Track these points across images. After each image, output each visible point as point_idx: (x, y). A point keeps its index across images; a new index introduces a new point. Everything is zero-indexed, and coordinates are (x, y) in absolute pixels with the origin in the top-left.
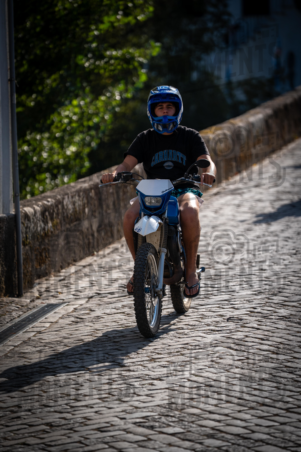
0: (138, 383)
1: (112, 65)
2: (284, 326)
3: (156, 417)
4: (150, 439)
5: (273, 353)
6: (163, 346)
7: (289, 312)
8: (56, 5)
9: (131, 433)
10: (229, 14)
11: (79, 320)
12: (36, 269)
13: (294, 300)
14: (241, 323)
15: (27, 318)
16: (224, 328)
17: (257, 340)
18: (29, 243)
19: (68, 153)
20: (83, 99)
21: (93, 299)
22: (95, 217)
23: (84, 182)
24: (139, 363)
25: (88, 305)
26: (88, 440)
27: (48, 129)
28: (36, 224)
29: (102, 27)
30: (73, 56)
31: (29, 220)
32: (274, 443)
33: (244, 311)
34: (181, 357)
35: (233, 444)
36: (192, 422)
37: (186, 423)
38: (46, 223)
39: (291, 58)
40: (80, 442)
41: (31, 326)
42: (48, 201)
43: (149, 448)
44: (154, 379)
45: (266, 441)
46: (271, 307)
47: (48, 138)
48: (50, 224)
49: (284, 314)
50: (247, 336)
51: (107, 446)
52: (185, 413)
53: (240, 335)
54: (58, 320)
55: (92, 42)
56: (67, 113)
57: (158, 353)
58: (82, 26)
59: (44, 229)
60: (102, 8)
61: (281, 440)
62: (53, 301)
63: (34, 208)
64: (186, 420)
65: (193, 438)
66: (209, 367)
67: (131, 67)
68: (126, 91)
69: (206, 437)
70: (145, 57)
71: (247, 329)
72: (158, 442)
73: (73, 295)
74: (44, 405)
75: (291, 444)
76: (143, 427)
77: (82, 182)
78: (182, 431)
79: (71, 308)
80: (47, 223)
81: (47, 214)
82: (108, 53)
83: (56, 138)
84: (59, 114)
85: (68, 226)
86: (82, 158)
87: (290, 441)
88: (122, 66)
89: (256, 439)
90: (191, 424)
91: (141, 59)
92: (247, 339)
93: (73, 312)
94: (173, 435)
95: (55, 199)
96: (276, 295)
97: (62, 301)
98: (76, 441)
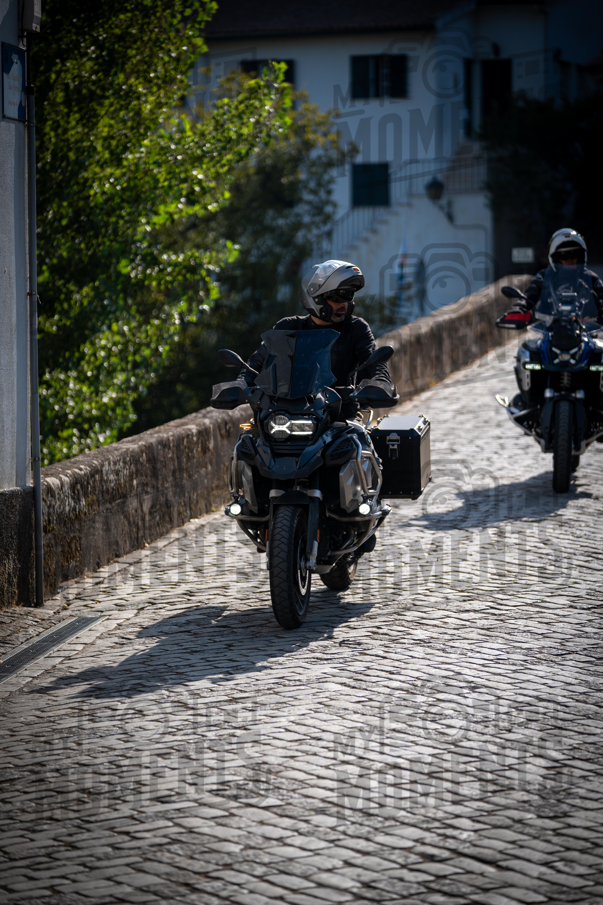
0: (214, 733)
1: (169, 274)
2: (422, 655)
3: (241, 782)
4: (232, 815)
5: (408, 691)
6: (249, 680)
7: (428, 634)
8: (91, 187)
9: (205, 805)
10: (335, 205)
11: (125, 641)
12: (63, 566)
13: (434, 616)
14: (359, 648)
15: (50, 636)
16: (336, 656)
17: (383, 674)
18: (53, 529)
19: (105, 400)
20: (128, 324)
21: (145, 611)
22: (147, 493)
23: (132, 441)
24: (214, 705)
25: (137, 620)
26: (144, 815)
27: (77, 366)
28: (62, 502)
29: (155, 219)
30: (114, 261)
31: (53, 496)
32: (412, 821)
33: (363, 632)
34: (275, 696)
35: (353, 823)
36: (294, 791)
37: (285, 792)
38: (77, 500)
39: (421, 267)
40: (132, 817)
41: (56, 649)
42: (81, 469)
43: (232, 827)
44: (236, 728)
45: (400, 820)
46: (403, 626)
47: (75, 379)
48: (83, 502)
49: (421, 637)
50: (368, 668)
51: (171, 824)
52: (282, 777)
53: (359, 666)
54: (94, 641)
55: (141, 241)
56: (103, 342)
57: (241, 691)
58: (127, 218)
59: (74, 509)
60: (158, 192)
61: (423, 818)
62: (87, 613)
63: (60, 479)
64: (284, 787)
65: (295, 814)
66: (316, 712)
67: (197, 277)
68: (190, 311)
69: (313, 813)
70: (217, 263)
71: (368, 658)
72: (244, 819)
73: (116, 605)
74: (78, 763)
75: (437, 824)
76: (223, 796)
77: (129, 442)
78: (279, 803)
79: (113, 624)
80: (79, 500)
81: (79, 486)
82: (165, 257)
83: (88, 378)
84: (93, 344)
85: (108, 505)
86: (125, 408)
87: (435, 819)
88: (184, 276)
89: (386, 816)
90: (291, 794)
91: (211, 267)
92: (368, 672)
93: (115, 629)
94: (266, 808)
95: (90, 466)
96: (409, 610)
97: (99, 614)
98: (125, 815)
